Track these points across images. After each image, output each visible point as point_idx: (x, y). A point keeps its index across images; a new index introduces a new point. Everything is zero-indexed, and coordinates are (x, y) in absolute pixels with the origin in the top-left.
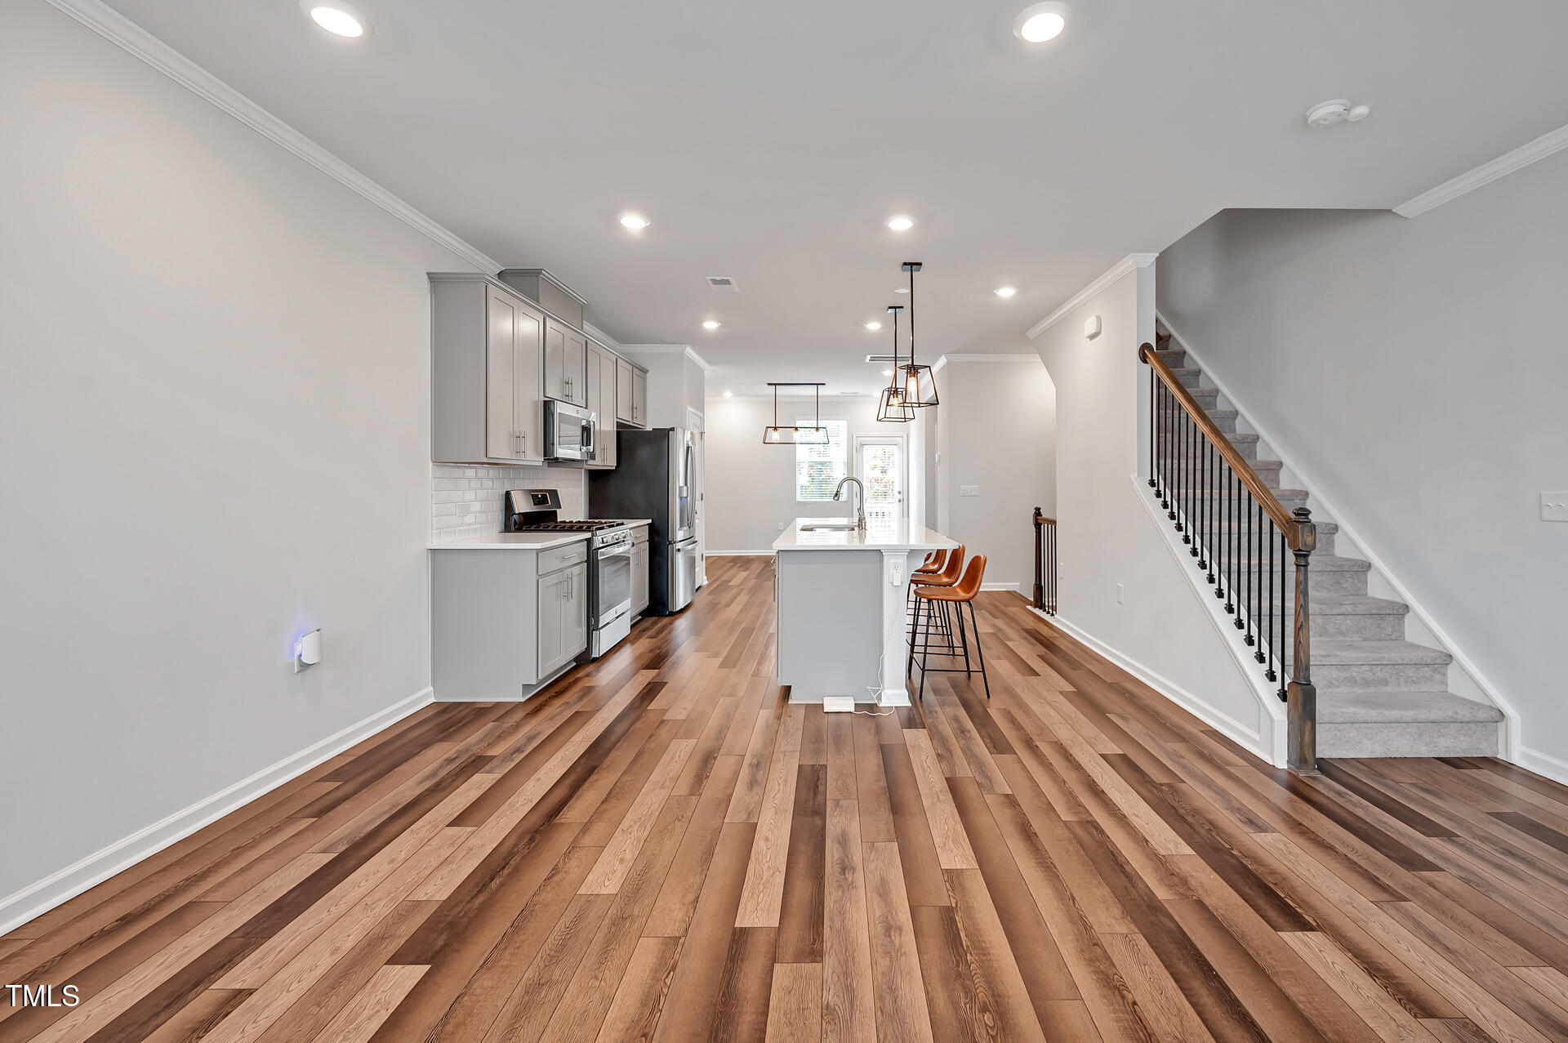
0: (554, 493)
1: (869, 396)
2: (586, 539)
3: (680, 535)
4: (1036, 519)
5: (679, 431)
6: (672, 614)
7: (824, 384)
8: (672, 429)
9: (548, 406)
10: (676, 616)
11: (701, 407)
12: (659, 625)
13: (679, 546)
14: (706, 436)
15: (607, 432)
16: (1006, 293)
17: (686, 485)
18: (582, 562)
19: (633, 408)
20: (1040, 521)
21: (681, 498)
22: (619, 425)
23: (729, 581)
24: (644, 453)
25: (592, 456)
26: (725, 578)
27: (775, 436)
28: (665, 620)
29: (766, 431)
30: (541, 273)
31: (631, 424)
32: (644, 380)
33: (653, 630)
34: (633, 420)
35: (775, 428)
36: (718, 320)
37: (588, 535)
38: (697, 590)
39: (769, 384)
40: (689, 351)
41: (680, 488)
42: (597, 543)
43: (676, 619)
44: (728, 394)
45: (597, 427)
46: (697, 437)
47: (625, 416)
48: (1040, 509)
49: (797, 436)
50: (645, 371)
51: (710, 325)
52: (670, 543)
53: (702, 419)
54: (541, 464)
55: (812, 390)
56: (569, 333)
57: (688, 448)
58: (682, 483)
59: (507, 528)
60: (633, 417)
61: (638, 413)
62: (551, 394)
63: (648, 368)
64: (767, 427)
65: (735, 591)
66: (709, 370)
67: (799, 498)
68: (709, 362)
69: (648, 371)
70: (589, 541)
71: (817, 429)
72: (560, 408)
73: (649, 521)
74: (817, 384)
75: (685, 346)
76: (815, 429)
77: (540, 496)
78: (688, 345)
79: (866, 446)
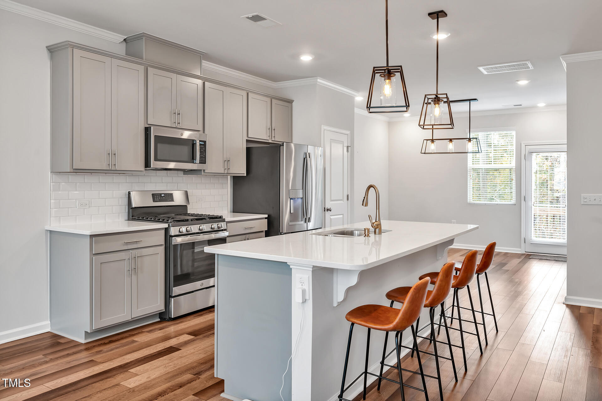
1: (534, 107)
5: (288, 145)
7: (476, 100)
8: (283, 145)
9: (149, 131)
11: (350, 128)
15: (234, 148)
17: (302, 188)
19: (271, 130)
21: (293, 199)
22: (251, 142)
27: (432, 147)
29: (424, 143)
30: (144, 36)
32: (290, 108)
34: (272, 138)
35: (432, 141)
36: (308, 52)
37: (166, 225)
40: (320, 81)
41: (290, 191)
42: (173, 232)
47: (259, 135)
50: (290, 102)
51: (306, 58)
53: (350, 135)
59: (129, 218)
60: (270, 136)
61: (277, 133)
63: (293, 99)
64: (425, 140)
67: (471, 198)
69: (293, 101)
70: (167, 230)
71: (470, 140)
72: (157, 132)
73: (266, 216)
74: (470, 100)
75: (317, 79)
76: (468, 140)
77: (163, 195)
78: (318, 77)
79: (534, 154)
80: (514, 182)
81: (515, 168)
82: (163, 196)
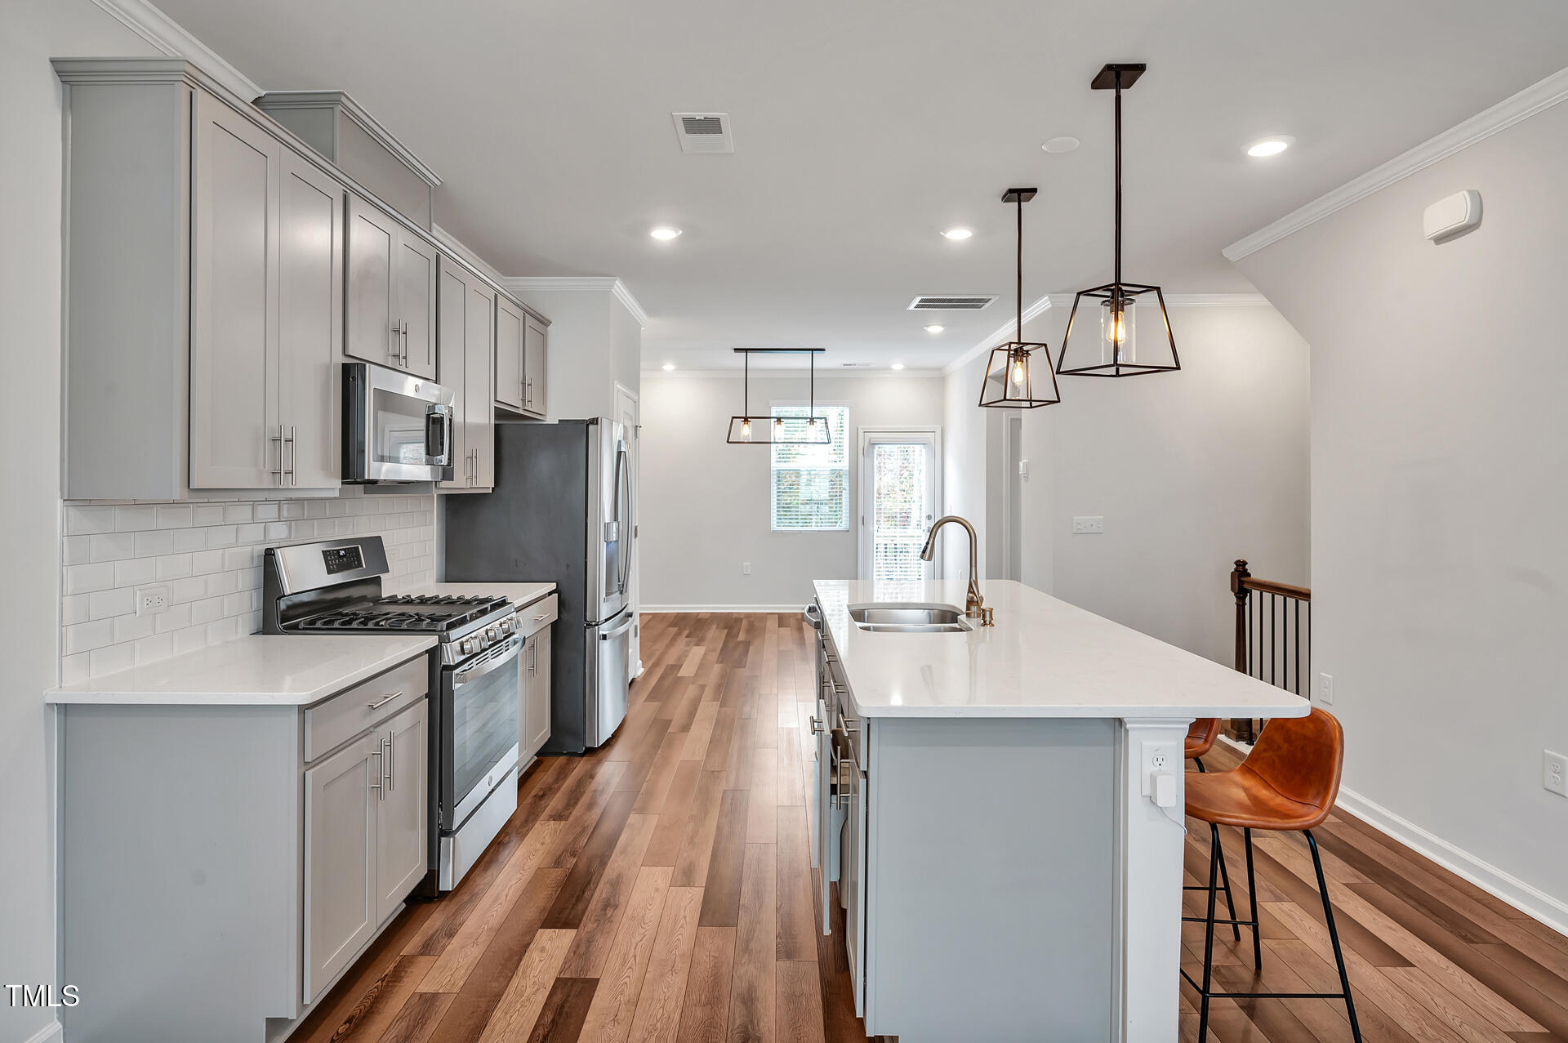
0: (375, 545)
1: (887, 369)
2: (427, 652)
3: (605, 610)
4: (1241, 583)
5: (605, 423)
6: (591, 751)
7: (823, 350)
8: (595, 421)
9: (351, 375)
10: (601, 754)
11: (634, 384)
12: (570, 781)
13: (604, 629)
14: (640, 430)
15: (479, 428)
16: (1268, 149)
17: (616, 519)
18: (419, 700)
19: (524, 384)
20: (1246, 586)
21: (608, 543)
22: (500, 414)
23: (677, 667)
24: (544, 465)
25: (447, 473)
26: (670, 660)
27: (746, 431)
28: (581, 766)
29: (732, 422)
30: (339, 102)
31: (521, 412)
32: (544, 336)
33: (558, 795)
34: (524, 405)
35: (746, 419)
36: (677, 224)
37: (431, 641)
38: (630, 684)
39: (736, 350)
40: (619, 289)
41: (607, 526)
42: (451, 655)
43: (600, 762)
44: (669, 367)
45: (458, 419)
46: (631, 432)
47: (510, 397)
48: (1245, 563)
49: (778, 432)
50: (545, 322)
51: (664, 235)
52: (589, 625)
53: (636, 403)
54: (337, 494)
55: (802, 361)
56: (401, 237)
57: (619, 453)
58: (607, 516)
59: (266, 628)
60: (524, 401)
61: (533, 393)
62: (357, 349)
63: (549, 317)
64: (733, 418)
65: (691, 691)
66: (649, 326)
67: (774, 526)
68: (650, 311)
69: (549, 322)
70: (433, 654)
71: (812, 420)
72: (375, 380)
73: (553, 586)
74: (812, 350)
75: (615, 280)
76: (809, 420)
77: (342, 553)
78: (618, 278)
79: (877, 446)
80: (846, 495)
81: (847, 469)
82: (344, 556)
